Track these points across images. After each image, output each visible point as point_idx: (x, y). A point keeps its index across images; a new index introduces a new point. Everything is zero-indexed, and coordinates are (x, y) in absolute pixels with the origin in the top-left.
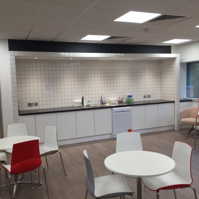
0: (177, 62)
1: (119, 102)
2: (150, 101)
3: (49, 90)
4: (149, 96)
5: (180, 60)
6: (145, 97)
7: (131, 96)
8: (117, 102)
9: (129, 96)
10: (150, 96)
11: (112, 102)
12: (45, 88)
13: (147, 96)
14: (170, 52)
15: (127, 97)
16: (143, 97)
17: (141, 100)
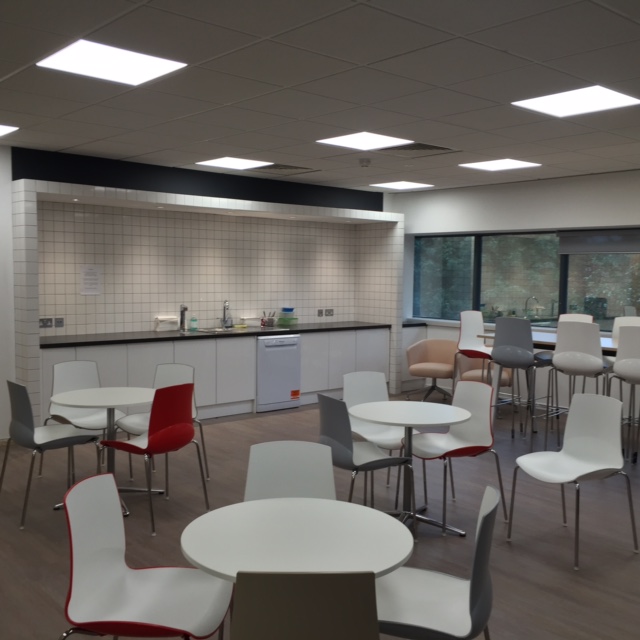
0: (399, 233)
1: (264, 323)
2: (332, 323)
3: (94, 286)
4: (330, 312)
5: (405, 228)
6: (320, 313)
7: (291, 310)
8: (259, 323)
9: (285, 310)
10: (332, 310)
11: (246, 322)
12: (85, 279)
13: (326, 311)
14: (379, 208)
15: (280, 311)
16: (317, 313)
17: (312, 321)
